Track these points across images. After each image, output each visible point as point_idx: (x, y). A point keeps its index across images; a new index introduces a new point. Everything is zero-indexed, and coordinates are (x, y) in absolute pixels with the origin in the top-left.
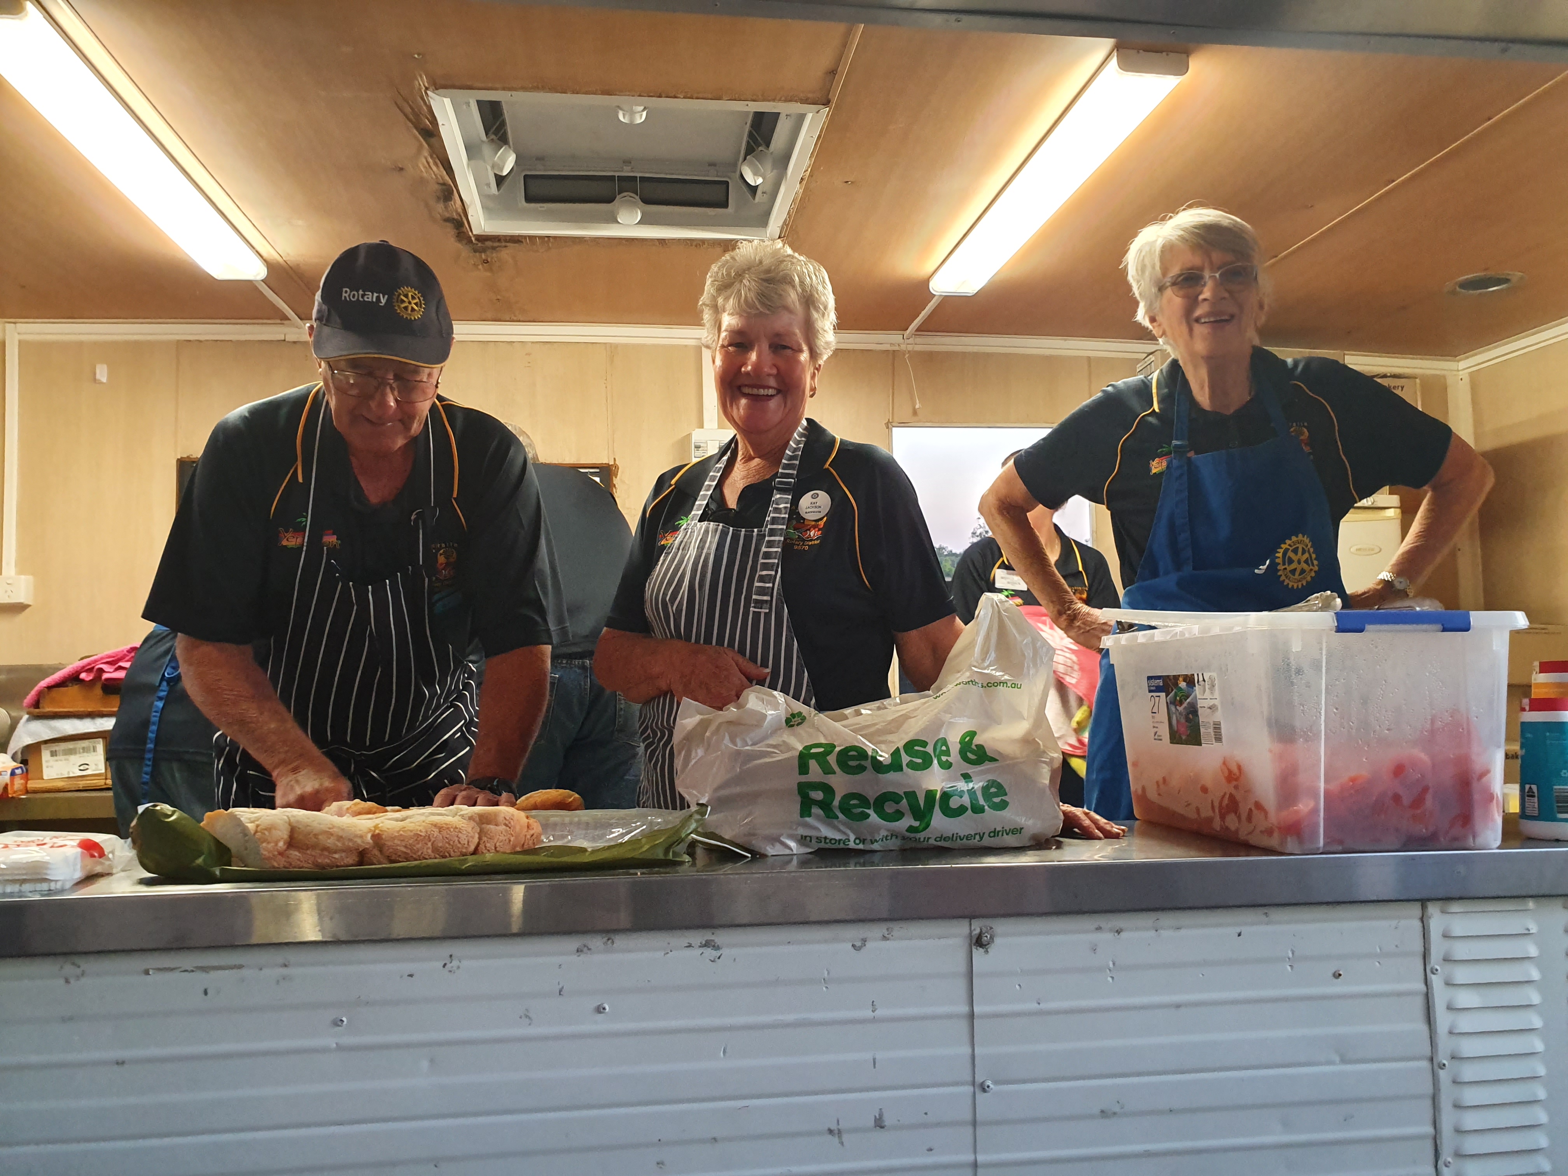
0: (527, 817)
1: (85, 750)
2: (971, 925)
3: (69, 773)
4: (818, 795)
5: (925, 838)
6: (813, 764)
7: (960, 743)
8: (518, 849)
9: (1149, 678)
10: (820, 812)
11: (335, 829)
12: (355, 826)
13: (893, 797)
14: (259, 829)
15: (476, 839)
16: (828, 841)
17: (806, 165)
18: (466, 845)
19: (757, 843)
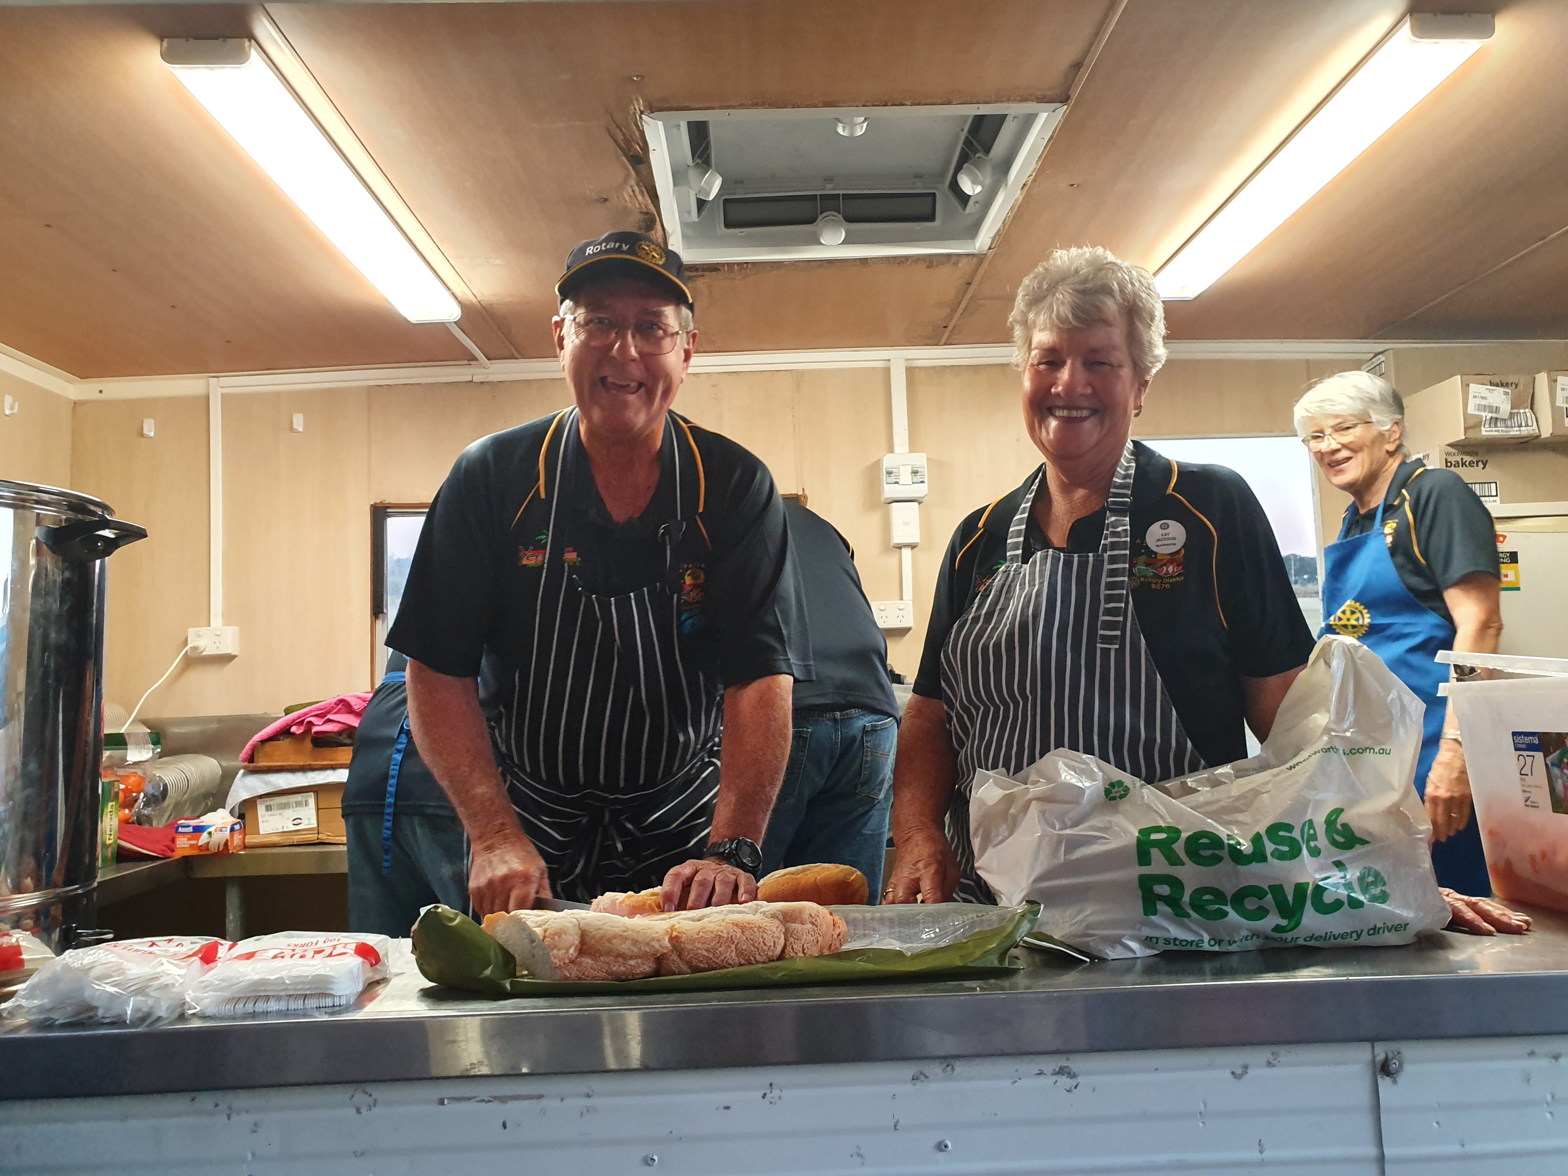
0: (831, 914)
1: (298, 804)
2: (1373, 1048)
3: (283, 827)
4: (1164, 890)
5: (1293, 938)
6: (1155, 853)
7: (1326, 822)
8: (826, 952)
9: (1514, 734)
10: (1168, 909)
11: (629, 932)
12: (650, 929)
13: (1257, 892)
14: (547, 934)
15: (782, 941)
16: (1177, 942)
17: (1032, 169)
18: (772, 948)
19: (1093, 945)
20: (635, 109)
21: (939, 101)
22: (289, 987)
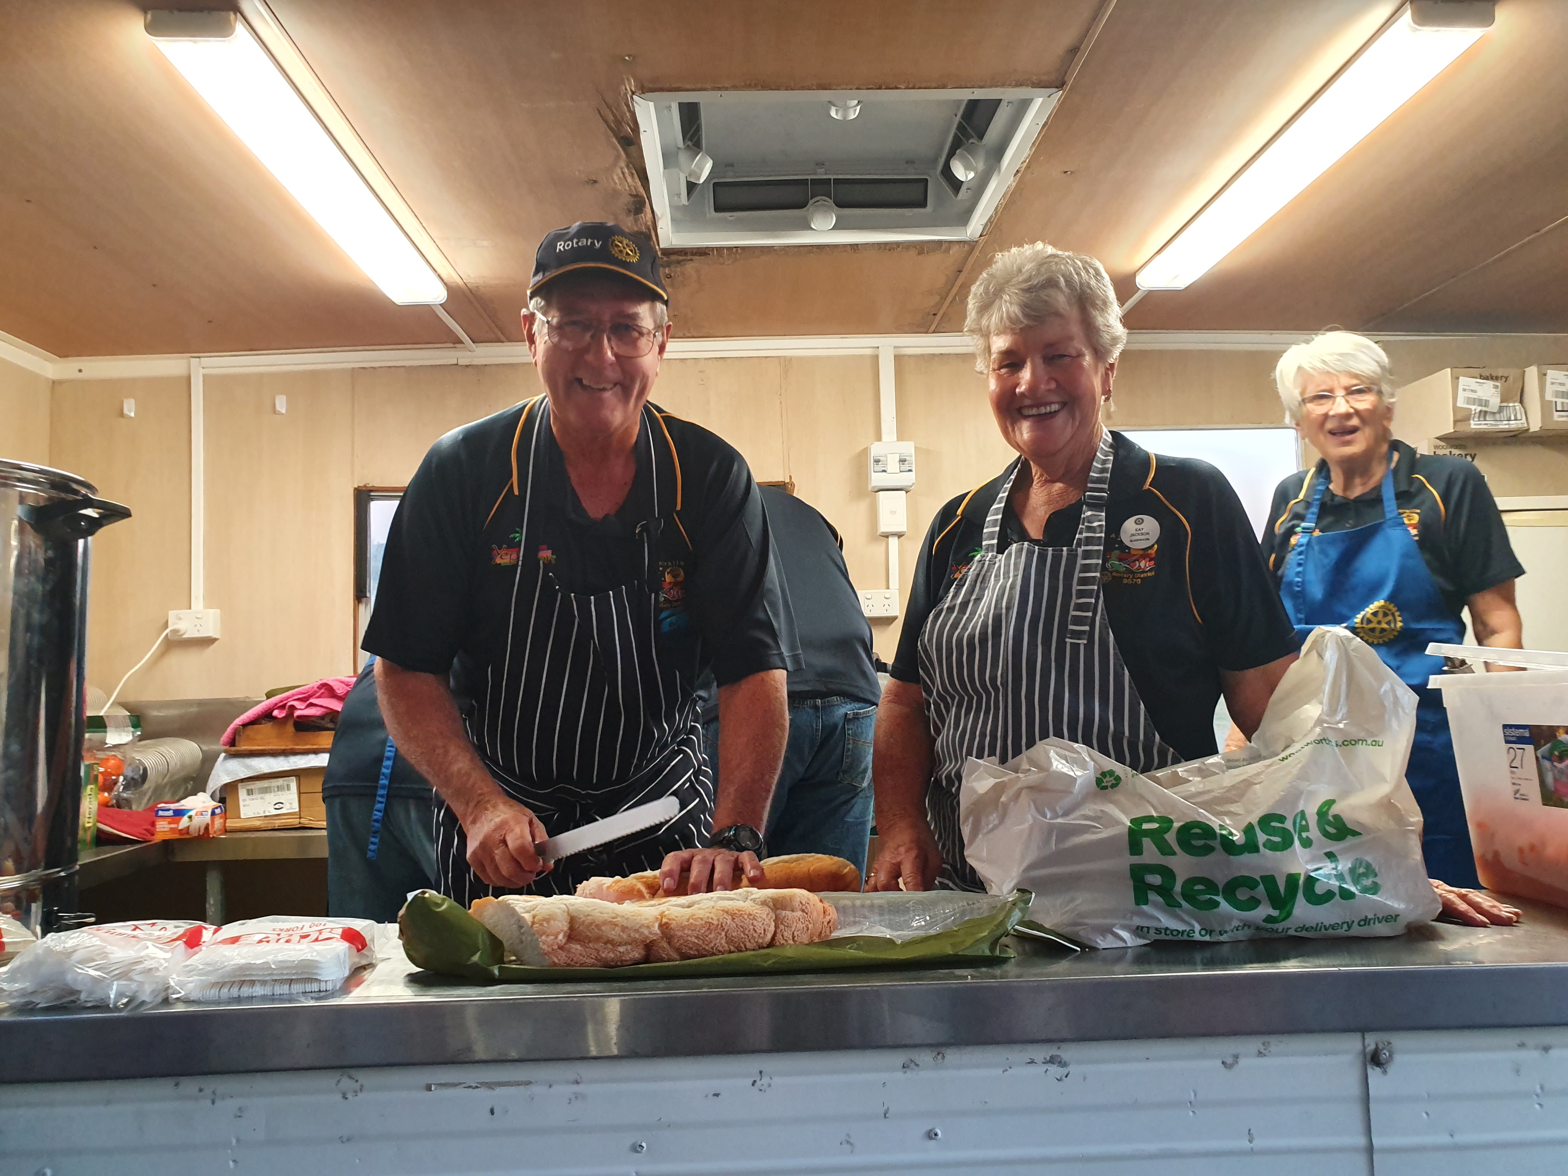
0: (821, 901)
1: (280, 788)
2: (1364, 1038)
3: (264, 812)
4: (1155, 879)
5: (1283, 929)
6: (1147, 842)
7: (1318, 814)
8: (816, 940)
9: (1505, 727)
10: (1160, 899)
11: (619, 919)
12: (640, 915)
13: (1248, 883)
14: (536, 920)
15: (772, 928)
16: (1168, 932)
17: (1025, 155)
18: (762, 935)
19: (1084, 934)
20: (626, 89)
21: (934, 85)
22: (275, 972)
